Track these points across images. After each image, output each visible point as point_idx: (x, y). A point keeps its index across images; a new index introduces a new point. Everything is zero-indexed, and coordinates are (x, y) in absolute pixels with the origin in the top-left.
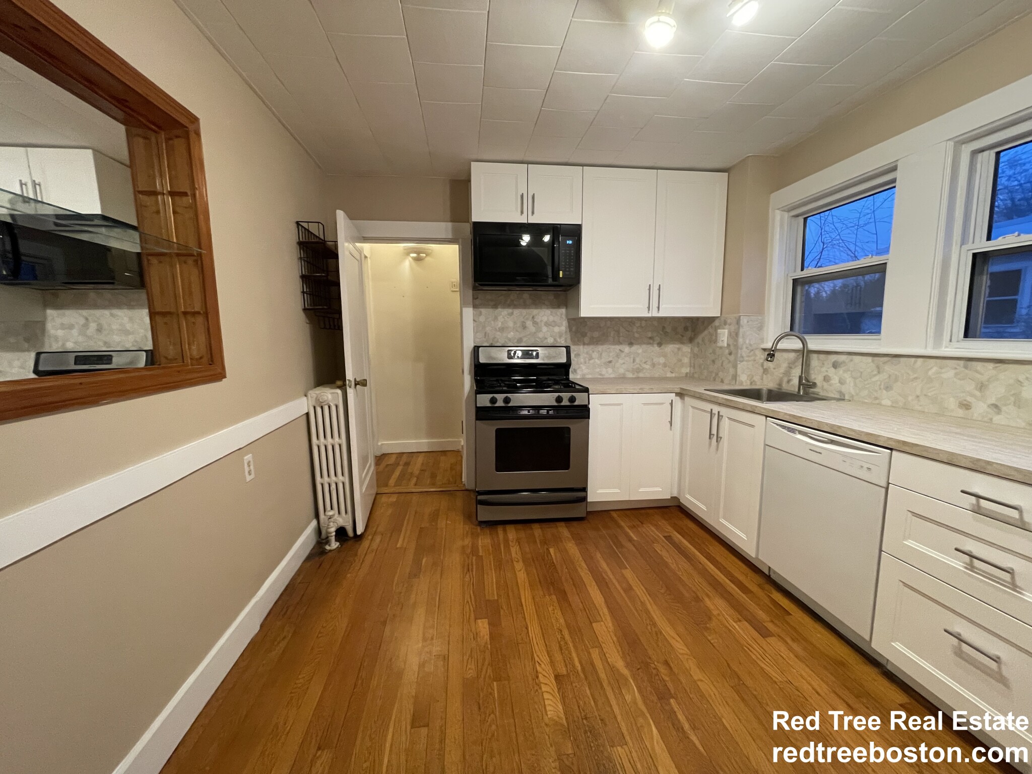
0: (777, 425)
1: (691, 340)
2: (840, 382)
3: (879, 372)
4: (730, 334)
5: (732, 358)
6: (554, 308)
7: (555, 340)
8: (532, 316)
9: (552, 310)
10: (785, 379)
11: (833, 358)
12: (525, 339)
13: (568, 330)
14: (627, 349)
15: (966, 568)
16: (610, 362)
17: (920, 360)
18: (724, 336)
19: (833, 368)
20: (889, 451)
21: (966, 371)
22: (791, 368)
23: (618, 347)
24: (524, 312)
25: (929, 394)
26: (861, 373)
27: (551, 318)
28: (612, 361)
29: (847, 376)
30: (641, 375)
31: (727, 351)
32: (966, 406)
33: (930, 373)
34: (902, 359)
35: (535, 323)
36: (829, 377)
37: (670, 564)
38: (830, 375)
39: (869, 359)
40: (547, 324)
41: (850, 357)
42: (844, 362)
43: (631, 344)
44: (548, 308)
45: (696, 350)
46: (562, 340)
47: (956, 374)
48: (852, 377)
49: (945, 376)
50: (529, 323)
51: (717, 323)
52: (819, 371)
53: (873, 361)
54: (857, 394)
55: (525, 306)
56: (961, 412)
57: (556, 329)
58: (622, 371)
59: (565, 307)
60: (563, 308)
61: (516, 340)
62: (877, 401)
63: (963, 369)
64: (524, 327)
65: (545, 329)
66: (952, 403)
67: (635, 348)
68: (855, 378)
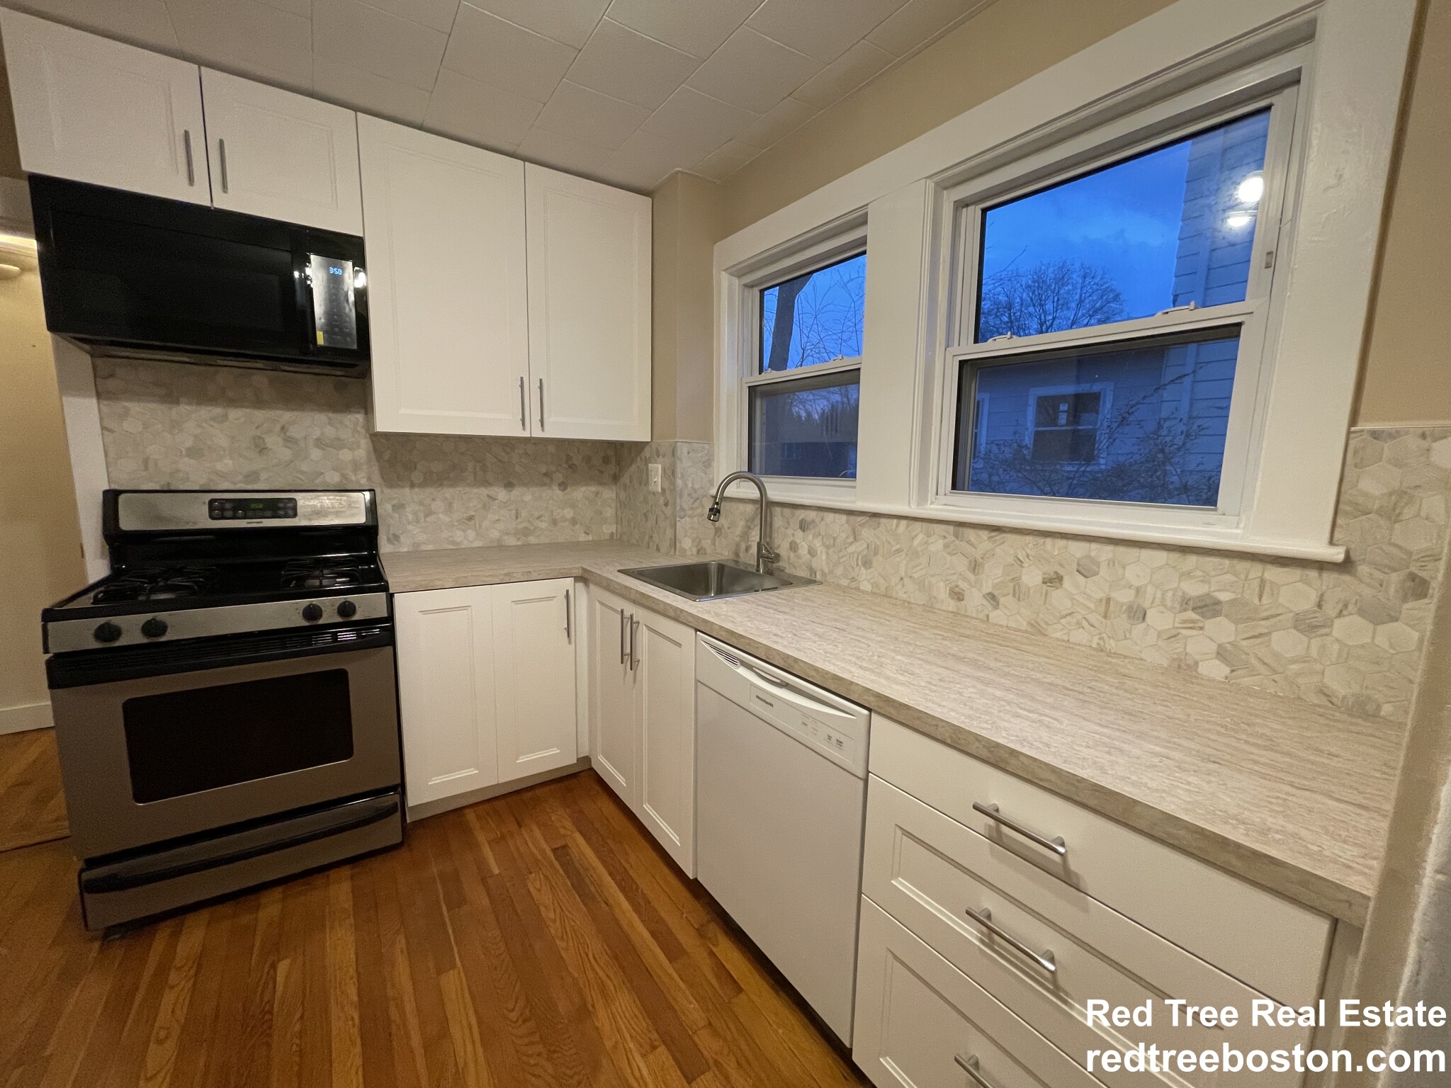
0: (712, 646)
1: (615, 478)
2: (809, 552)
3: (855, 538)
4: (664, 470)
5: (668, 511)
6: (335, 411)
7: (344, 476)
8: (278, 427)
9: (331, 415)
10: (743, 546)
11: (802, 514)
12: (264, 476)
13: (373, 457)
14: (501, 494)
15: (982, 941)
16: (471, 518)
17: (904, 523)
18: (657, 475)
19: (799, 530)
20: (866, 712)
21: (957, 542)
22: (749, 528)
23: (484, 491)
24: (260, 415)
25: (916, 576)
26: (835, 539)
27: (330, 432)
28: (473, 516)
29: (817, 543)
30: (532, 540)
31: (662, 501)
32: (958, 595)
33: (916, 543)
34: (883, 520)
35: (289, 441)
36: (796, 543)
37: (549, 923)
38: (798, 541)
39: (844, 518)
40: (319, 443)
41: (821, 514)
42: (813, 521)
43: (509, 485)
44: (321, 411)
45: (623, 495)
46: (359, 477)
47: (946, 546)
48: (823, 544)
49: (933, 548)
50: (273, 441)
51: (647, 452)
52: (786, 536)
53: (848, 521)
54: (831, 572)
55: (259, 403)
56: (951, 605)
57: (345, 455)
58: (495, 534)
59: (363, 411)
60: (358, 412)
61: (240, 477)
62: (854, 585)
63: (954, 538)
64: (262, 449)
65: (316, 454)
66: (942, 592)
67: (517, 492)
68: (828, 547)
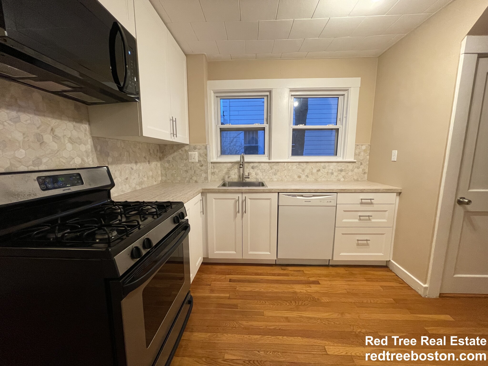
0: (286, 195)
1: (161, 159)
2: (256, 174)
3: (271, 169)
4: (200, 155)
5: (204, 168)
6: (76, 122)
7: (83, 160)
8: (50, 129)
9: (74, 123)
10: (227, 176)
11: (252, 165)
12: (44, 160)
13: (94, 150)
14: (134, 166)
16: (127, 179)
17: (286, 163)
18: (195, 156)
19: (252, 169)
20: (336, 194)
21: (299, 166)
22: (229, 171)
23: (130, 165)
24: (38, 119)
25: (289, 175)
26: (265, 170)
27: (75, 134)
28: (127, 177)
29: (259, 171)
30: (144, 186)
31: (198, 165)
32: (299, 177)
33: (289, 167)
34: (280, 164)
35: (55, 137)
36: (250, 173)
38: (251, 172)
39: (267, 164)
40: (72, 141)
41: (259, 164)
42: (257, 166)
43: (136, 163)
44: (70, 121)
46: (89, 160)
47: (297, 167)
48: (261, 172)
49: (294, 168)
50: (47, 138)
51: (187, 148)
52: (248, 170)
53: (268, 165)
54: (264, 178)
55: (38, 111)
56: (298, 179)
57: (83, 148)
58: (134, 185)
59: (88, 123)
60: (86, 124)
61: (31, 163)
62: (272, 180)
63: (298, 166)
64: (42, 143)
65: (69, 146)
66: (296, 177)
67: (139, 165)
68: (262, 172)
